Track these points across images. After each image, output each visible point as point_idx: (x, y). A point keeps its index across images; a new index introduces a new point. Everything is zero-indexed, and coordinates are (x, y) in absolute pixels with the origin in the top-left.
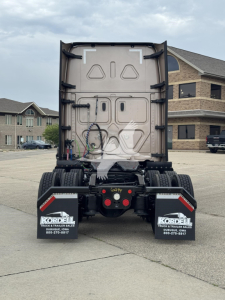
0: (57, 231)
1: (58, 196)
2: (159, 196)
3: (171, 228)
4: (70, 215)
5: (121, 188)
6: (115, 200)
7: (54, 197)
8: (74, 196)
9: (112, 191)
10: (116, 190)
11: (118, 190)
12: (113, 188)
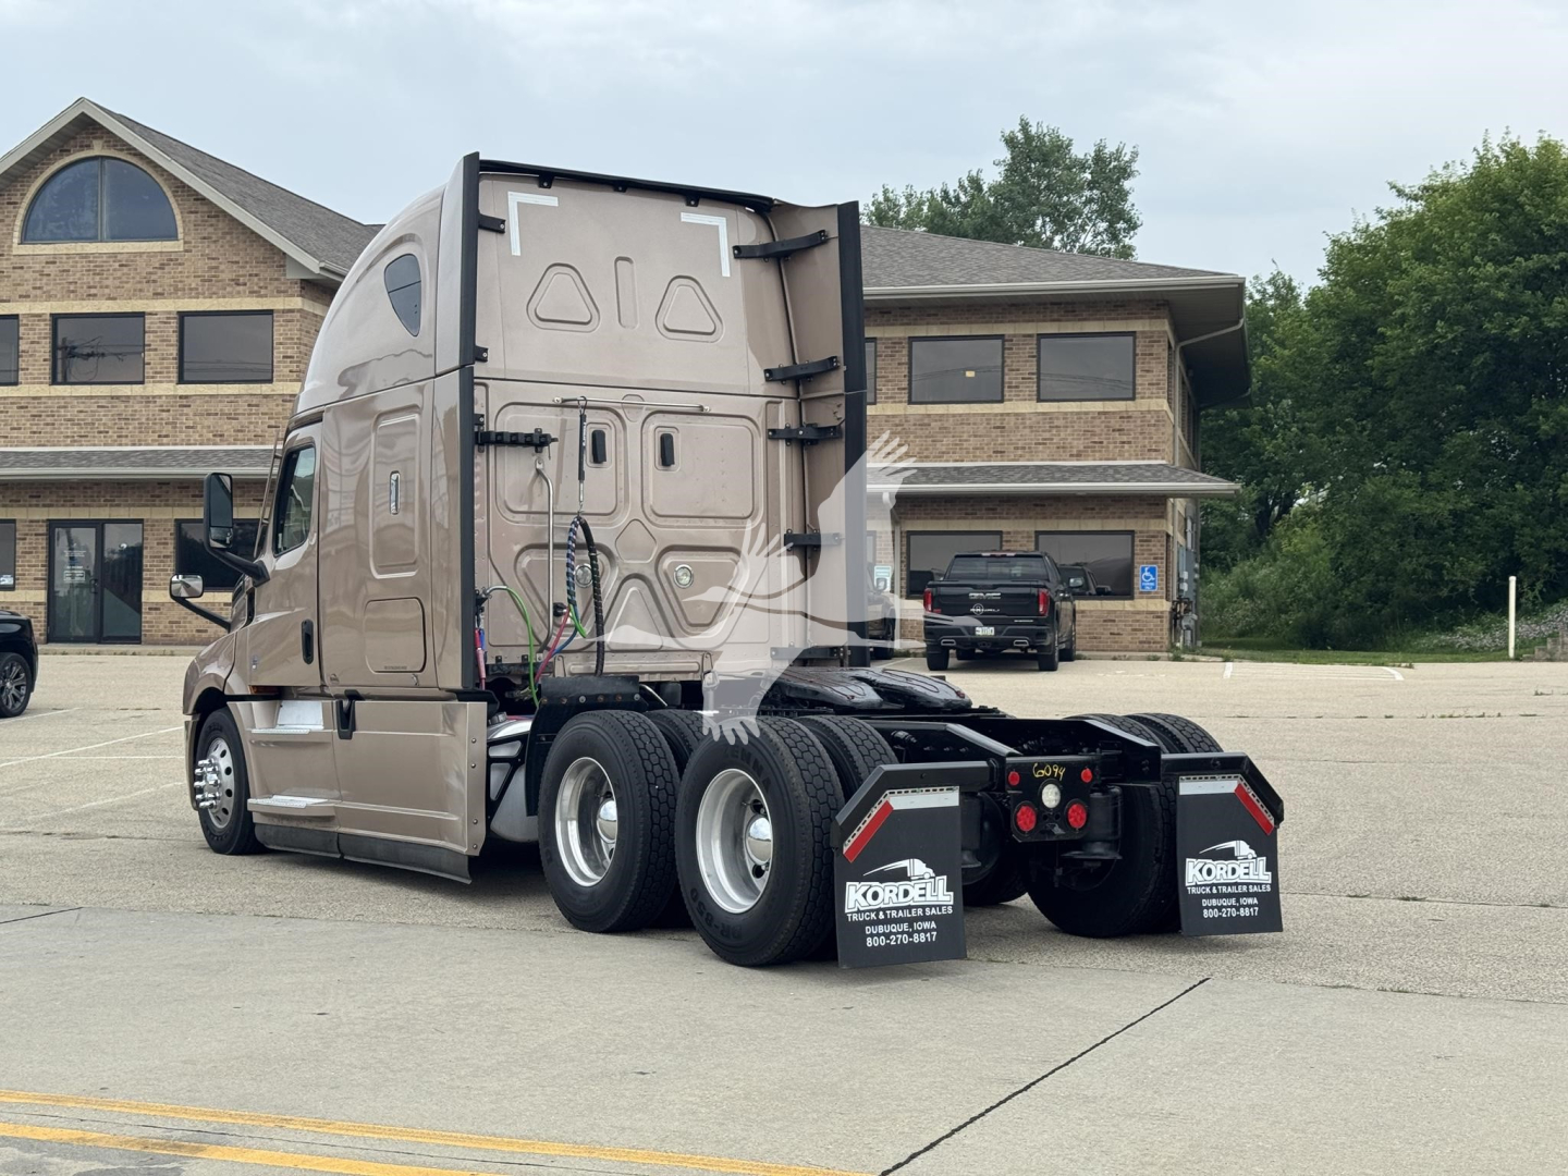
0: (899, 936)
1: (901, 801)
2: (1189, 787)
3: (1220, 896)
4: (938, 873)
5: (1061, 764)
6: (1048, 809)
7: (887, 803)
8: (950, 798)
9: (1037, 776)
10: (1048, 772)
11: (1053, 772)
12: (1041, 766)
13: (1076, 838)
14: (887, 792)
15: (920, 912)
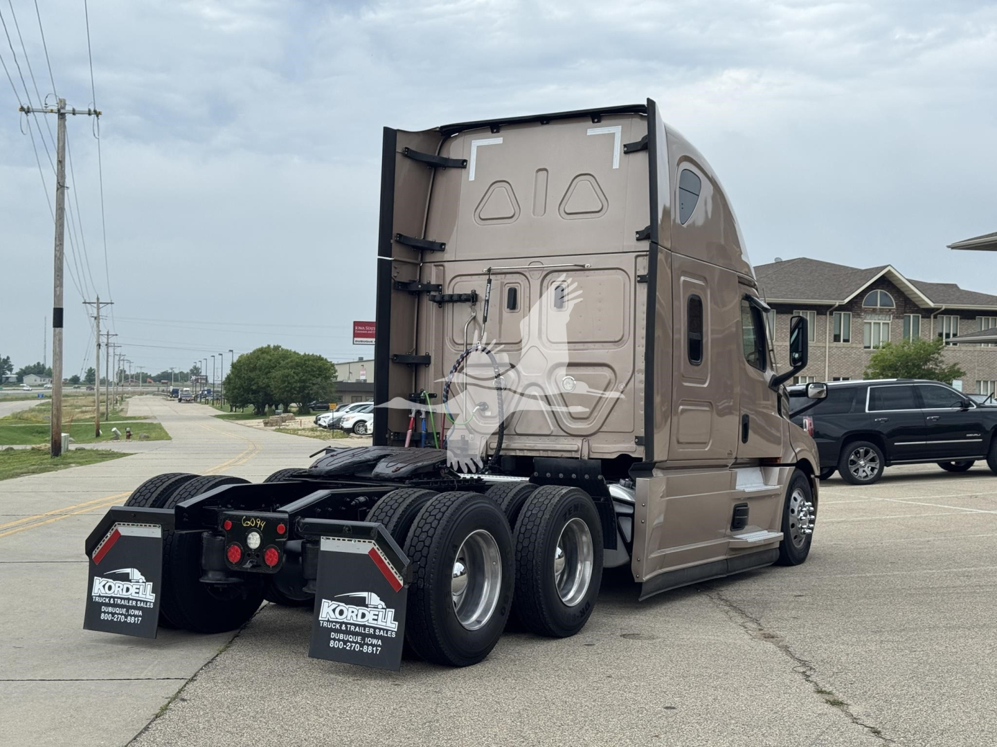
1: (125, 530)
2: (326, 544)
3: (347, 632)
5: (262, 519)
6: (251, 549)
7: (117, 530)
8: (155, 532)
9: (245, 525)
10: (252, 523)
11: (256, 524)
12: (248, 518)
13: (271, 572)
14: (116, 523)
15: (134, 603)
